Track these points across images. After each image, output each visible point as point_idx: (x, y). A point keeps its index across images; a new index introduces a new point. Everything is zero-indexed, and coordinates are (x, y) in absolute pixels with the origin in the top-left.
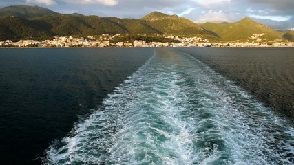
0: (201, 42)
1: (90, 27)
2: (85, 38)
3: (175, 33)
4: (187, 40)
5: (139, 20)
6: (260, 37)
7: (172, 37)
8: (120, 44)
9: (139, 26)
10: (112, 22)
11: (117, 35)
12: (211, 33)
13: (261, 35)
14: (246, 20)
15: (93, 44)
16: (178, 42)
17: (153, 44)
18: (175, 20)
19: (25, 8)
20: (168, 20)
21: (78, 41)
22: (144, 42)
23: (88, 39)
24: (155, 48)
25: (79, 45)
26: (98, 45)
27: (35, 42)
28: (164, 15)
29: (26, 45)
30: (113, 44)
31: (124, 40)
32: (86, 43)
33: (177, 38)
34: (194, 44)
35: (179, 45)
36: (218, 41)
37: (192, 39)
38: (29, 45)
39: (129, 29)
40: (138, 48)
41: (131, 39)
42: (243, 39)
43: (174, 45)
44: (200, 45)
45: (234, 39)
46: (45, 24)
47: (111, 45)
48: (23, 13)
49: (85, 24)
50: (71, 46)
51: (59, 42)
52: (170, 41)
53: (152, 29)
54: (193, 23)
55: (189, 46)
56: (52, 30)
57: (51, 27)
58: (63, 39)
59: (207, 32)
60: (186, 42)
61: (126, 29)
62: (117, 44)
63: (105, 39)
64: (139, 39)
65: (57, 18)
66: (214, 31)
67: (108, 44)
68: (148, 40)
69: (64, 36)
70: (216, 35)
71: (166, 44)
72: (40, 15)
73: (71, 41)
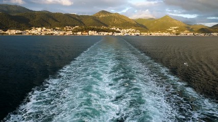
0: (134, 32)
1: (56, 21)
2: (54, 29)
3: (117, 26)
4: (125, 31)
5: (91, 17)
6: (175, 29)
7: (115, 29)
8: (79, 33)
9: (91, 21)
10: (71, 17)
11: (76, 27)
12: (142, 26)
13: (175, 28)
14: (166, 17)
15: (62, 33)
16: (119, 32)
17: (102, 33)
18: (118, 17)
19: (7, 6)
20: (112, 17)
21: (50, 31)
22: (96, 32)
23: (56, 30)
24: (103, 36)
25: (52, 34)
26: (65, 34)
27: (20, 32)
28: (109, 13)
29: (14, 33)
30: (75, 33)
31: (82, 31)
32: (56, 33)
33: (118, 29)
34: (129, 34)
35: (119, 34)
36: (146, 32)
37: (128, 30)
38: (16, 34)
39: (85, 23)
40: (92, 36)
41: (87, 30)
42: (163, 31)
43: (116, 34)
44: (133, 34)
45: (157, 30)
46: (24, 19)
47: (73, 34)
48: (6, 10)
49: (53, 19)
50: (46, 34)
51: (36, 31)
52: (113, 31)
53: (101, 22)
54: (129, 19)
55: (125, 35)
56: (30, 23)
57: (29, 20)
58: (39, 29)
59: (139, 25)
60: (124, 32)
61: (83, 23)
62: (78, 33)
63: (68, 29)
64: (92, 30)
65: (33, 14)
66: (144, 24)
67: (72, 33)
68: (98, 31)
69: (39, 27)
70: (145, 27)
71: (111, 34)
72: (18, 12)
73: (45, 31)
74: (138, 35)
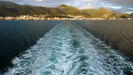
1: (34, 11)
2: (33, 16)
3: (71, 14)
4: (76, 17)
5: (56, 8)
6: (107, 16)
8: (49, 19)
9: (56, 11)
10: (44, 9)
11: (47, 15)
12: (87, 14)
13: (107, 15)
14: (102, 8)
15: (38, 19)
16: (73, 18)
17: (62, 19)
18: (72, 8)
19: (4, 2)
20: (68, 8)
21: (31, 18)
22: (59, 18)
23: (35, 17)
24: (63, 20)
25: (32, 19)
26: (40, 19)
27: (13, 18)
28: (66, 6)
29: (10, 19)
30: (46, 19)
31: (50, 17)
32: (35, 18)
33: (72, 16)
34: (78, 19)
35: (73, 19)
36: (89, 17)
37: (78, 17)
38: (11, 19)
39: (51, 12)
40: (56, 20)
41: (53, 17)
42: (99, 17)
43: (71, 19)
44: (81, 19)
45: (96, 17)
46: (16, 10)
47: (45, 19)
48: (3, 4)
49: (32, 10)
50: (29, 19)
51: (23, 17)
52: (69, 17)
53: (62, 12)
54: (79, 10)
55: (76, 19)
56: (18, 12)
57: (18, 11)
59: (85, 13)
60: (76, 18)
61: (50, 12)
62: (48, 19)
63: (42, 16)
64: (57, 16)
65: (20, 7)
66: (88, 13)
67: (44, 19)
68: (60, 17)
69: (24, 15)
70: (89, 15)
71: (67, 19)
72: (11, 6)
73: (28, 17)
74: (83, 20)
